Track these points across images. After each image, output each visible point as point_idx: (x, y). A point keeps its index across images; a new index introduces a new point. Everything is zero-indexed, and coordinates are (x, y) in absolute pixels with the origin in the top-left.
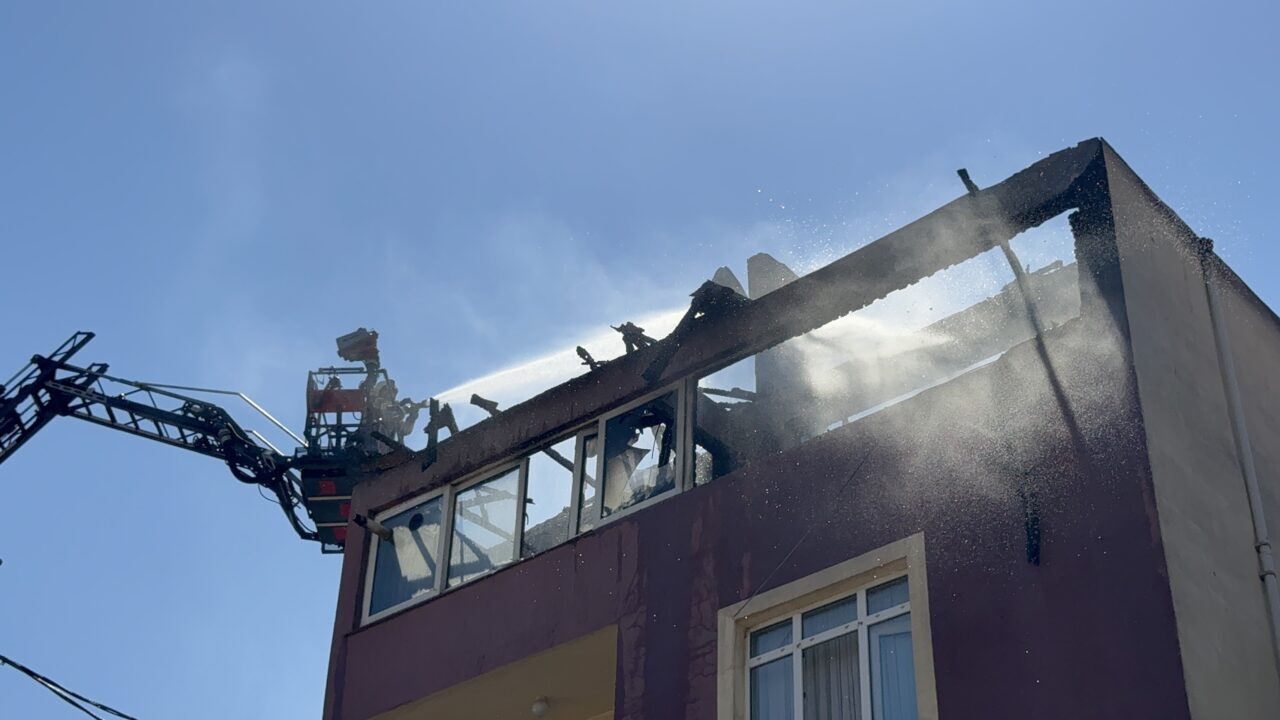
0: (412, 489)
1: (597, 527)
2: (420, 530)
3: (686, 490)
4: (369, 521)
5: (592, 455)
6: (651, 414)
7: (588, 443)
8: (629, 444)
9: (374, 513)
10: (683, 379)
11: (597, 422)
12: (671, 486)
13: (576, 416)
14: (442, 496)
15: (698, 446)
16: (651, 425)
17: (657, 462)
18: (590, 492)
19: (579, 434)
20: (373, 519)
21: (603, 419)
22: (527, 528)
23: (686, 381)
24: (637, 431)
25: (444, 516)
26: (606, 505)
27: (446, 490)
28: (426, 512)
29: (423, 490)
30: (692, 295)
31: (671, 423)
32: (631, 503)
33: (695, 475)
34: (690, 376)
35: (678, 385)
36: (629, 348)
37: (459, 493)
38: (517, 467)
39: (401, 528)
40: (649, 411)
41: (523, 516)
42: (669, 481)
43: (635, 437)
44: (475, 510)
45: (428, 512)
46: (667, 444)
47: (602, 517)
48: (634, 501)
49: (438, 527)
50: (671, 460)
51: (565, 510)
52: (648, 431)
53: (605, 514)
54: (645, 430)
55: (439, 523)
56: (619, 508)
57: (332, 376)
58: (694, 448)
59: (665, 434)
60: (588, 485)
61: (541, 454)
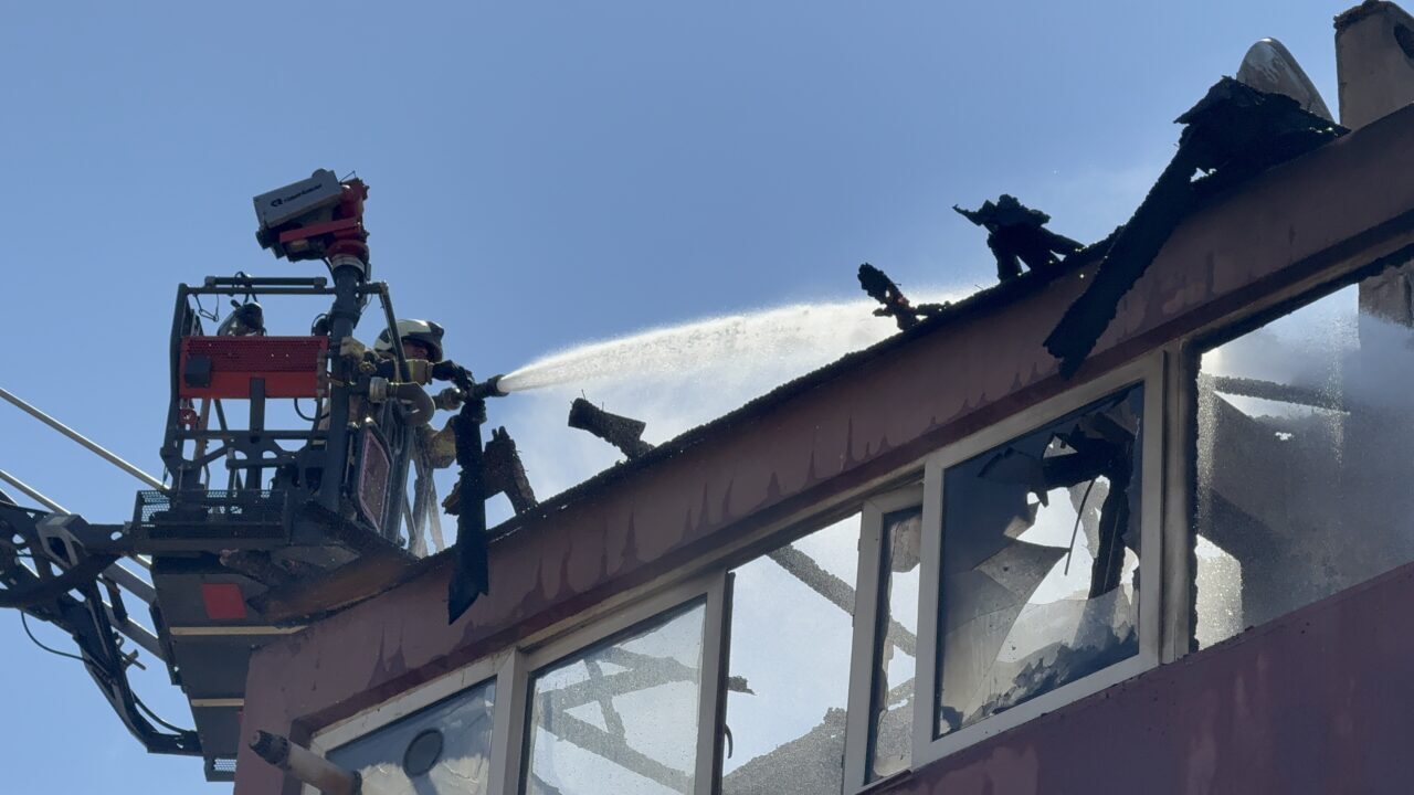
0: (412, 662)
1: (922, 763)
2: (434, 773)
3: (1169, 658)
4: (296, 751)
5: (907, 568)
6: (1069, 450)
7: (893, 531)
8: (1009, 532)
9: (306, 730)
10: (1159, 351)
11: (920, 473)
12: (1129, 648)
13: (859, 456)
14: (493, 679)
15: (1200, 539)
16: (1069, 482)
17: (1087, 585)
18: (901, 668)
19: (869, 506)
20: (305, 743)
21: (936, 464)
22: (729, 767)
23: (1166, 355)
24: (1032, 498)
25: (498, 734)
26: (945, 702)
27: (505, 665)
28: (450, 721)
29: (441, 666)
30: (1182, 120)
31: (1124, 473)
32: (1014, 698)
33: (1192, 619)
34: (1178, 345)
35: (1145, 368)
36: (1007, 269)
37: (542, 672)
38: (701, 599)
39: (382, 769)
40: (1066, 441)
41: (716, 733)
42: (1122, 635)
43: (1028, 516)
44: (589, 714)
45: (458, 724)
46: (1115, 533)
47: (936, 735)
48: (1022, 692)
49: (486, 765)
50: (1127, 578)
51: (832, 716)
52: (1060, 496)
53: (944, 727)
54: (1051, 494)
55: (485, 753)
56: (984, 710)
57: (240, 298)
58: (1192, 543)
59: (1108, 507)
60: (897, 650)
61: (764, 562)
